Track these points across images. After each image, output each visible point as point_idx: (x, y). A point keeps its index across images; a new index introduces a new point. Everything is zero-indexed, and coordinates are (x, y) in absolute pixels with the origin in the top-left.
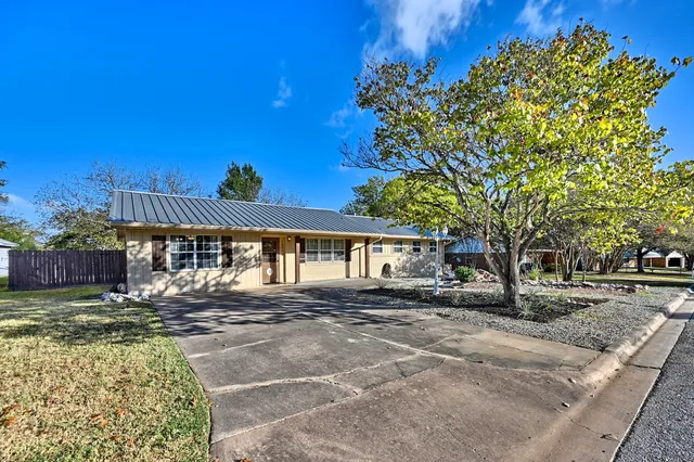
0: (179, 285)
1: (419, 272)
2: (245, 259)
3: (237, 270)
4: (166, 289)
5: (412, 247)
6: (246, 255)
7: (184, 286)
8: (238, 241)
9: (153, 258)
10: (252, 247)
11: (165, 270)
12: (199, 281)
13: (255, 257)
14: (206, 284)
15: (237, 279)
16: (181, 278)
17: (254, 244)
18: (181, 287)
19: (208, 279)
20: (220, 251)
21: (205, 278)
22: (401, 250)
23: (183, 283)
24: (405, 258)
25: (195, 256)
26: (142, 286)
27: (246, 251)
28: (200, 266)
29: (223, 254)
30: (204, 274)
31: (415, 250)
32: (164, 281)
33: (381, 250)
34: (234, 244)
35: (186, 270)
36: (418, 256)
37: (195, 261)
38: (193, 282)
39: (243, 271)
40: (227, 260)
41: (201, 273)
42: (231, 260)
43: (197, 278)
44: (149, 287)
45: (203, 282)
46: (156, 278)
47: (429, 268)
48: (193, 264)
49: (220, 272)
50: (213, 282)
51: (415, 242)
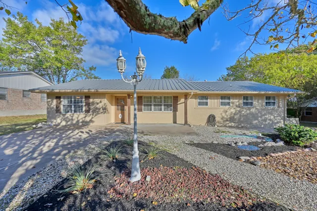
0: (66, 121)
1: (251, 123)
2: (97, 108)
3: (93, 115)
4: (61, 122)
5: (241, 101)
6: (98, 106)
7: (68, 122)
8: (94, 99)
9: (56, 107)
10: (101, 102)
11: (60, 113)
12: (74, 120)
13: (102, 107)
14: (78, 121)
15: (93, 119)
16: (67, 117)
17: (102, 100)
18: (67, 122)
19: (79, 119)
20: (84, 104)
21: (78, 118)
22: (229, 104)
23: (68, 120)
24: (233, 111)
25: (73, 107)
26: (52, 120)
27: (98, 104)
28: (75, 111)
29: (85, 105)
30: (77, 116)
31: (246, 104)
32: (61, 118)
33: (207, 104)
34: (91, 100)
35: (69, 113)
36: (249, 109)
37: (73, 109)
38: (72, 119)
39: (96, 115)
40: (87, 109)
41: (76, 115)
42: (90, 109)
43: (74, 118)
44: (55, 121)
45: (76, 120)
46: (58, 116)
47: (265, 120)
48: (72, 110)
49: (85, 115)
50: (81, 121)
51: (246, 97)
